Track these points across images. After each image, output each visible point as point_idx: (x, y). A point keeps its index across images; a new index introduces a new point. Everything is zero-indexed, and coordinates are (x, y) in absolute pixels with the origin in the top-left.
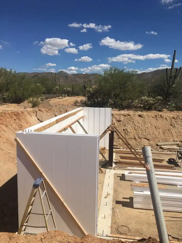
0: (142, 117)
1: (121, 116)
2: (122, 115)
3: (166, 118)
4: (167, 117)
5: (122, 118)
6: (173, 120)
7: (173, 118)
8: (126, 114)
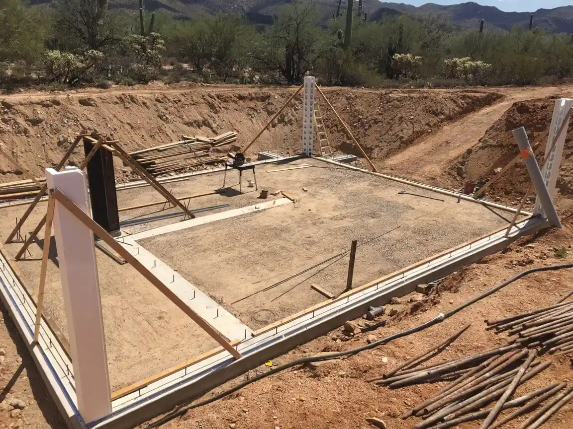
0: (91, 105)
1: (36, 107)
2: (38, 104)
3: (144, 103)
4: (146, 101)
5: (41, 113)
6: (159, 105)
7: (157, 100)
8: (47, 101)
